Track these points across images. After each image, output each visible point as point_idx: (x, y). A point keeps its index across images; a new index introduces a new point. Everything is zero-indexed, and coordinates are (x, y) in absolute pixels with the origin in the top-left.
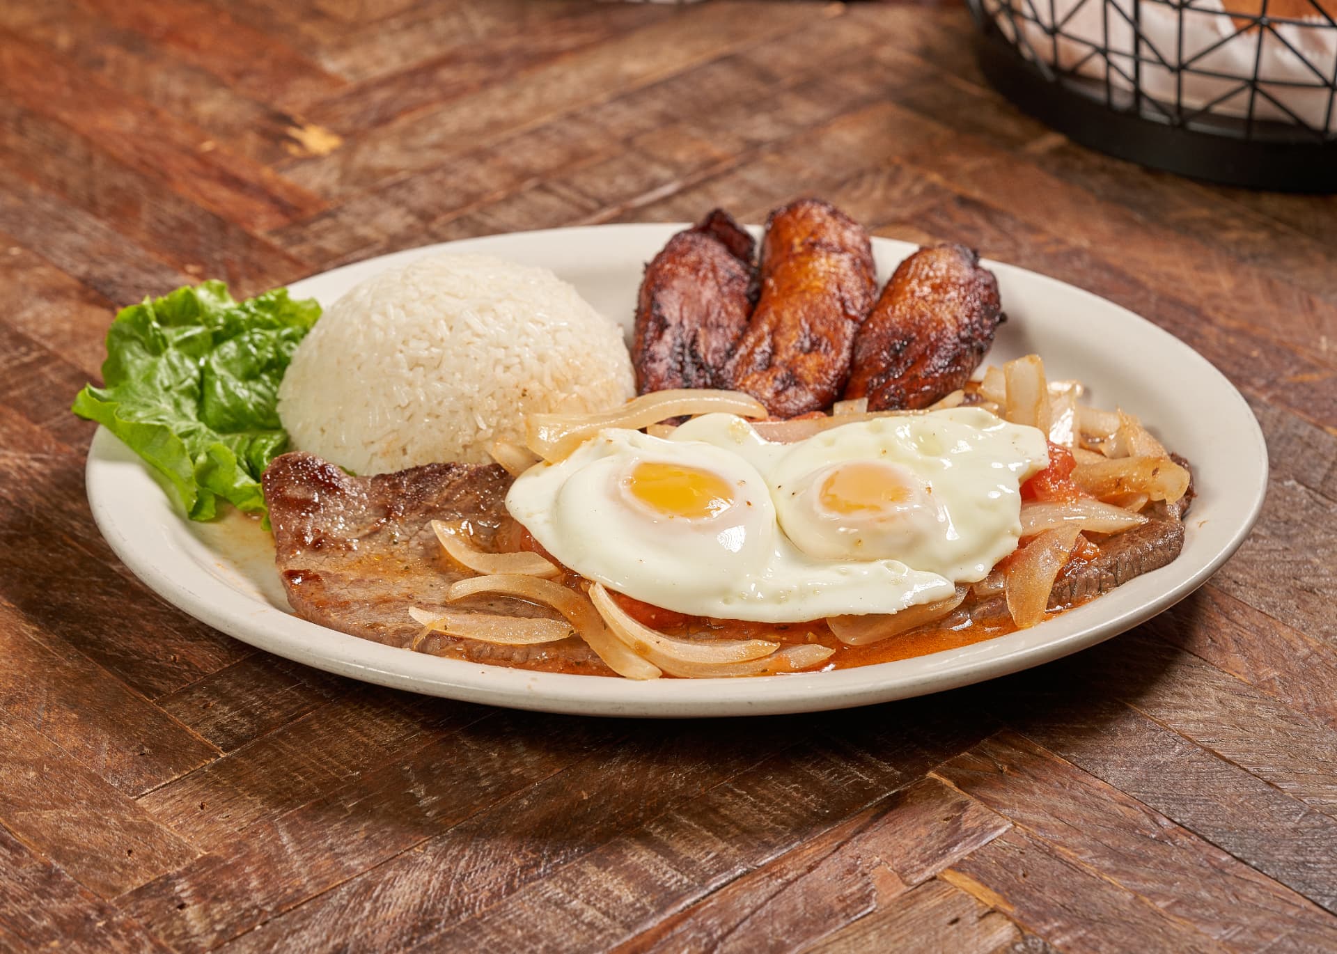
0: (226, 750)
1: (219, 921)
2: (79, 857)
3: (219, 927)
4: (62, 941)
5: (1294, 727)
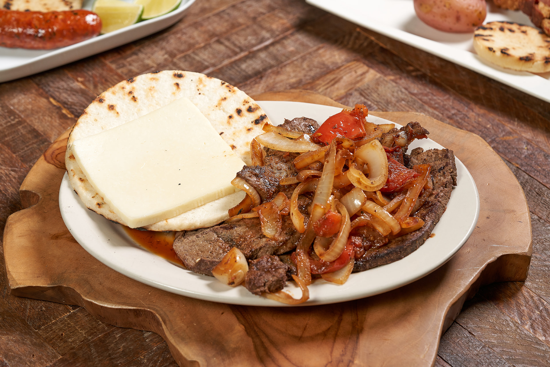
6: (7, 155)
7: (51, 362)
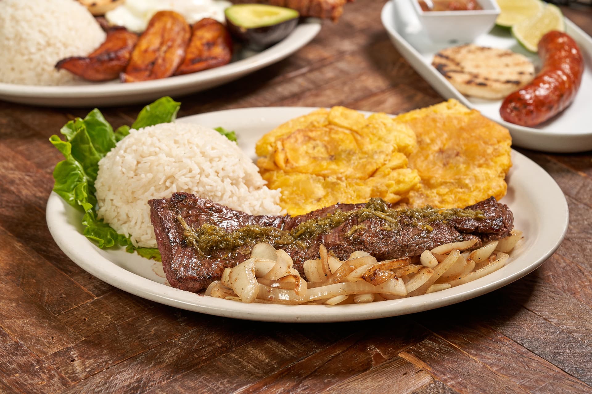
0: (97, 296)
1: (88, 367)
2: (31, 339)
3: (88, 370)
4: (20, 374)
5: (557, 296)
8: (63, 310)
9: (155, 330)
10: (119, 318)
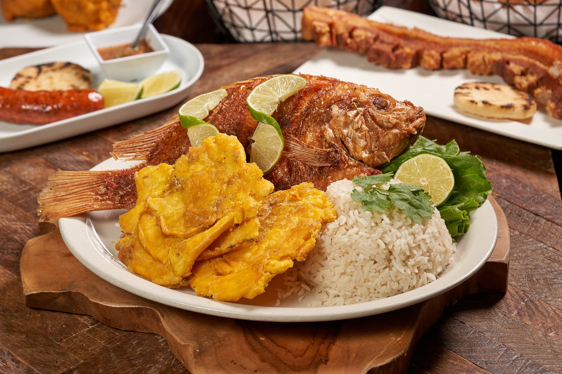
6: (21, 214)
7: (74, 365)
8: (65, 338)
9: (140, 350)
10: (111, 342)
